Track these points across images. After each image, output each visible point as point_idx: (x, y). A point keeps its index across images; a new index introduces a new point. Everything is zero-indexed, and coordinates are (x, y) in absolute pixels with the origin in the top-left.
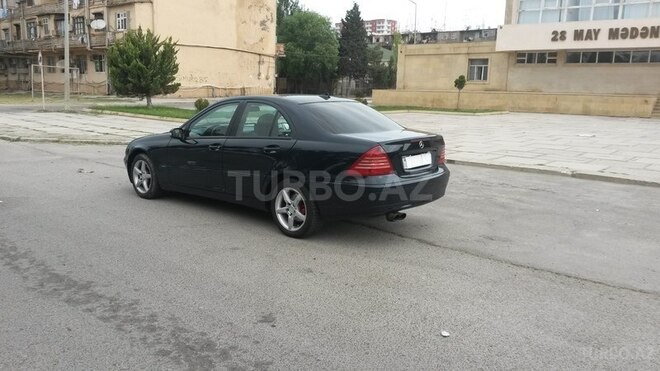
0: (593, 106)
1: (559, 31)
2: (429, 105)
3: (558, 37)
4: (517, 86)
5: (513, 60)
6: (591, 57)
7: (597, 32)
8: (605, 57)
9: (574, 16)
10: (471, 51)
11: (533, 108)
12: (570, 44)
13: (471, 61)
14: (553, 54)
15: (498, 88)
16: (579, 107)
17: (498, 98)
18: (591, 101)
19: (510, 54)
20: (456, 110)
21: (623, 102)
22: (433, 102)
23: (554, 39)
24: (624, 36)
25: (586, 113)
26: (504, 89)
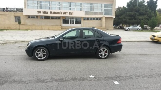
0: (50, 28)
1: (39, 11)
2: (7, 29)
3: (39, 12)
4: (29, 24)
5: (27, 17)
6: (45, 17)
7: (48, 12)
8: (49, 17)
9: (41, 8)
10: (15, 14)
11: (36, 29)
12: (42, 14)
13: (15, 17)
14: (37, 16)
15: (24, 24)
16: (47, 28)
17: (27, 27)
18: (49, 27)
19: (26, 16)
20: (19, 30)
21: (56, 27)
22: (8, 28)
23: (38, 13)
24: (53, 13)
25: (49, 30)
26: (25, 24)
